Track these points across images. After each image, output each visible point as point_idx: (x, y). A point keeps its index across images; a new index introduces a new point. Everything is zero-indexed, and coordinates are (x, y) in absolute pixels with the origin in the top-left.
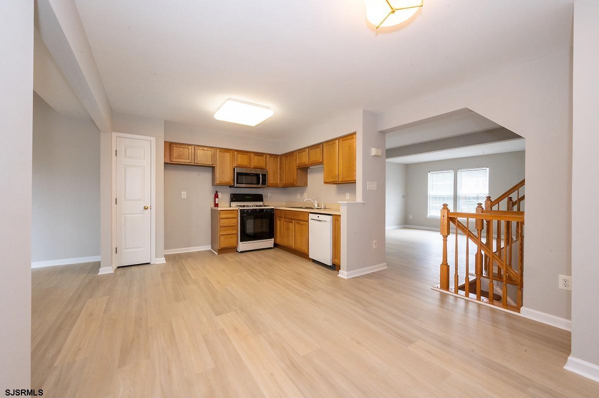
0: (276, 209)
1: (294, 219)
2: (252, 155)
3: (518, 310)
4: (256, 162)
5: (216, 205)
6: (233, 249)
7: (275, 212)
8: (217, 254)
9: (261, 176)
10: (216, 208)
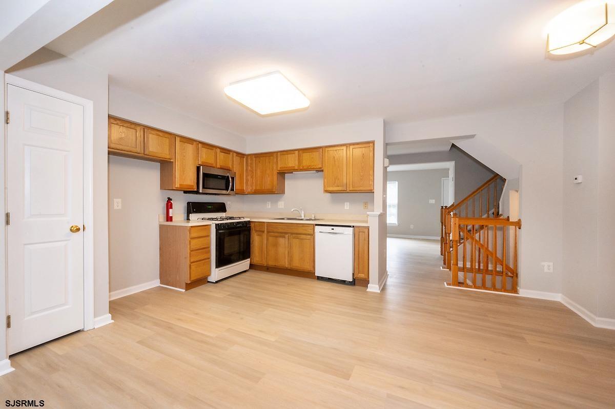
0: (252, 222)
1: (286, 233)
2: (218, 150)
3: (516, 291)
4: (221, 160)
5: (169, 219)
6: (201, 281)
7: (252, 225)
8: (184, 291)
9: (230, 179)
10: (169, 223)
